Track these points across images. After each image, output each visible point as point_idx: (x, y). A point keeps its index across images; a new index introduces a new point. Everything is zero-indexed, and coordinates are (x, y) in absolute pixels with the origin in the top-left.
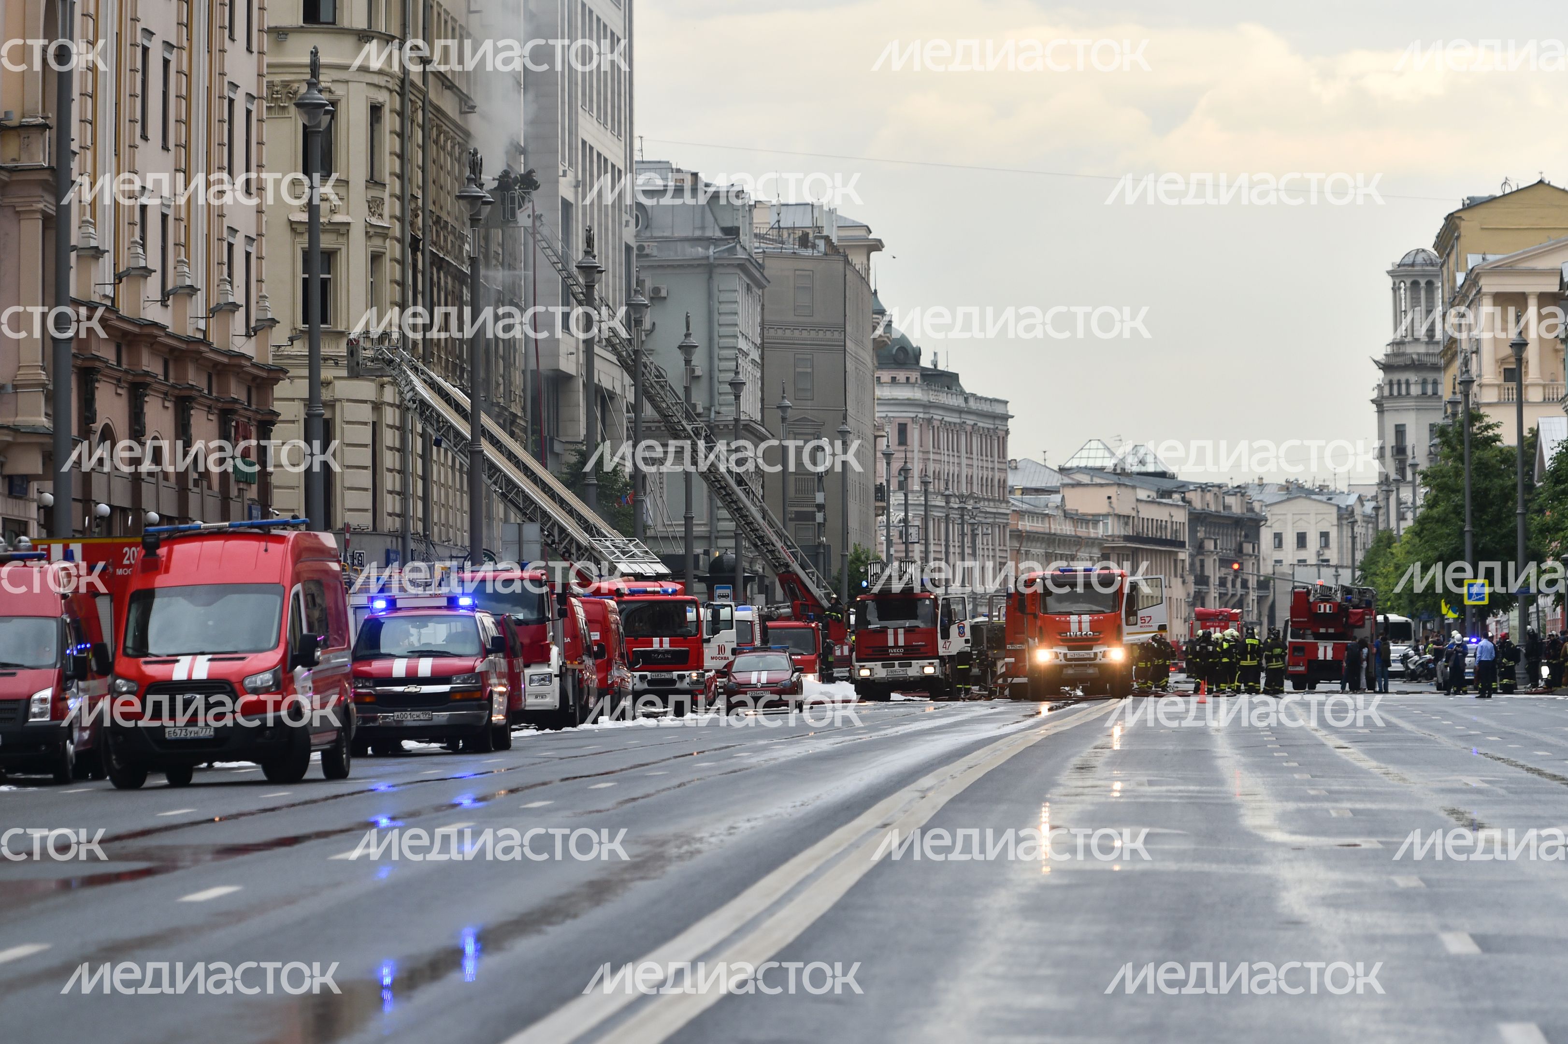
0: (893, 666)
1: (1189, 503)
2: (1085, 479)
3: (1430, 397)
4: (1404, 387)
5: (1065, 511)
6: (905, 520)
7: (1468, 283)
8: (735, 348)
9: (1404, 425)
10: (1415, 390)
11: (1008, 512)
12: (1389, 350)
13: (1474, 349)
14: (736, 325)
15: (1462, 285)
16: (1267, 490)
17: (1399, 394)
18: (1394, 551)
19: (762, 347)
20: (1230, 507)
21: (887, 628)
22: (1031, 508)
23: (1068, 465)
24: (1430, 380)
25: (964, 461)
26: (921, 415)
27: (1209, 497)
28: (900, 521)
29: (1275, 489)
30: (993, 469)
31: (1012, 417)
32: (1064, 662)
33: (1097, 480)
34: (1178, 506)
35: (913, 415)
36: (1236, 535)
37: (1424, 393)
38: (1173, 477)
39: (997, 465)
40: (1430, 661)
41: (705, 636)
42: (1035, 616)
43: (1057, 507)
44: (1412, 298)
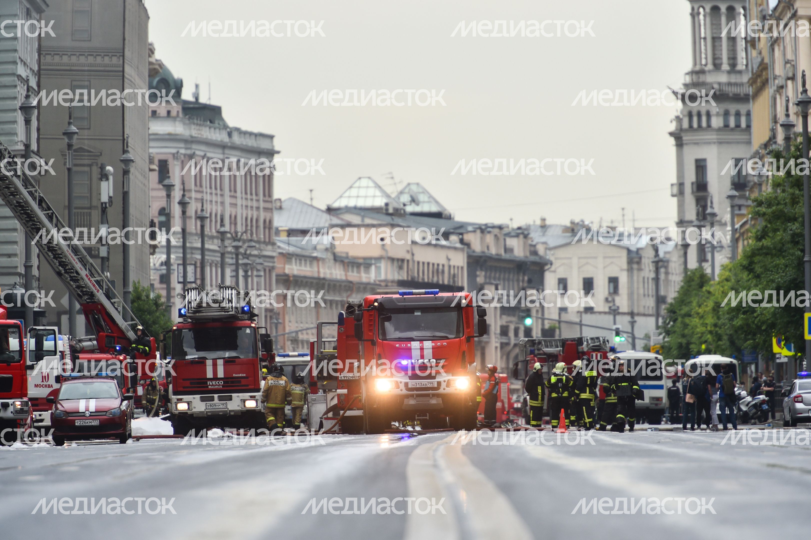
0: (212, 399)
1: (468, 245)
2: (356, 219)
3: (732, 130)
4: (704, 119)
5: (334, 254)
6: (167, 263)
7: (782, 5)
8: (13, 74)
9: (704, 160)
10: (716, 122)
11: (274, 254)
12: (688, 79)
13: (790, 75)
14: (16, 51)
15: (775, 9)
16: (550, 232)
17: (700, 126)
18: (712, 290)
19: (39, 74)
20: (511, 250)
21: (205, 358)
22: (298, 251)
23: (336, 205)
24: (733, 111)
25: (228, 200)
26: (182, 151)
27: (489, 239)
28: (162, 264)
29: (559, 231)
30: (258, 208)
31: (278, 152)
32: (405, 392)
33: (368, 221)
34: (455, 249)
35: (174, 151)
36: (518, 281)
37: (726, 126)
38: (449, 218)
39: (262, 205)
40: (763, 402)
41: (29, 363)
42: (373, 343)
43: (327, 249)
44: (712, 24)
